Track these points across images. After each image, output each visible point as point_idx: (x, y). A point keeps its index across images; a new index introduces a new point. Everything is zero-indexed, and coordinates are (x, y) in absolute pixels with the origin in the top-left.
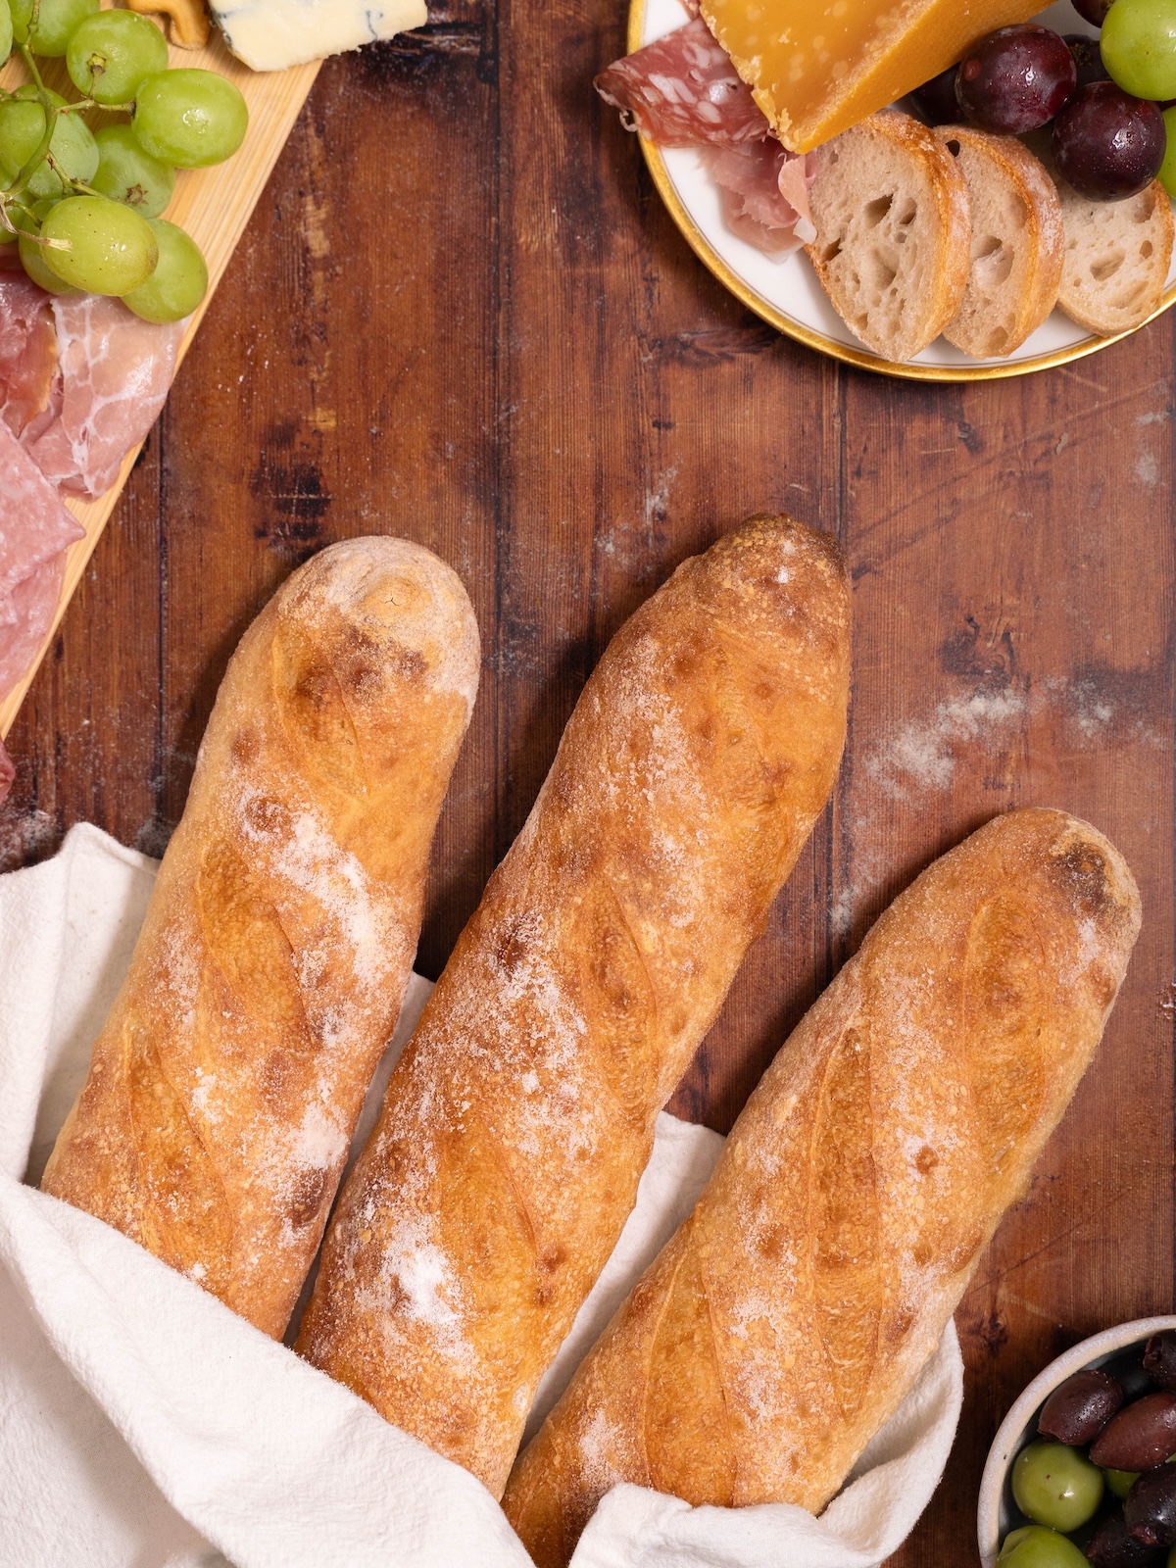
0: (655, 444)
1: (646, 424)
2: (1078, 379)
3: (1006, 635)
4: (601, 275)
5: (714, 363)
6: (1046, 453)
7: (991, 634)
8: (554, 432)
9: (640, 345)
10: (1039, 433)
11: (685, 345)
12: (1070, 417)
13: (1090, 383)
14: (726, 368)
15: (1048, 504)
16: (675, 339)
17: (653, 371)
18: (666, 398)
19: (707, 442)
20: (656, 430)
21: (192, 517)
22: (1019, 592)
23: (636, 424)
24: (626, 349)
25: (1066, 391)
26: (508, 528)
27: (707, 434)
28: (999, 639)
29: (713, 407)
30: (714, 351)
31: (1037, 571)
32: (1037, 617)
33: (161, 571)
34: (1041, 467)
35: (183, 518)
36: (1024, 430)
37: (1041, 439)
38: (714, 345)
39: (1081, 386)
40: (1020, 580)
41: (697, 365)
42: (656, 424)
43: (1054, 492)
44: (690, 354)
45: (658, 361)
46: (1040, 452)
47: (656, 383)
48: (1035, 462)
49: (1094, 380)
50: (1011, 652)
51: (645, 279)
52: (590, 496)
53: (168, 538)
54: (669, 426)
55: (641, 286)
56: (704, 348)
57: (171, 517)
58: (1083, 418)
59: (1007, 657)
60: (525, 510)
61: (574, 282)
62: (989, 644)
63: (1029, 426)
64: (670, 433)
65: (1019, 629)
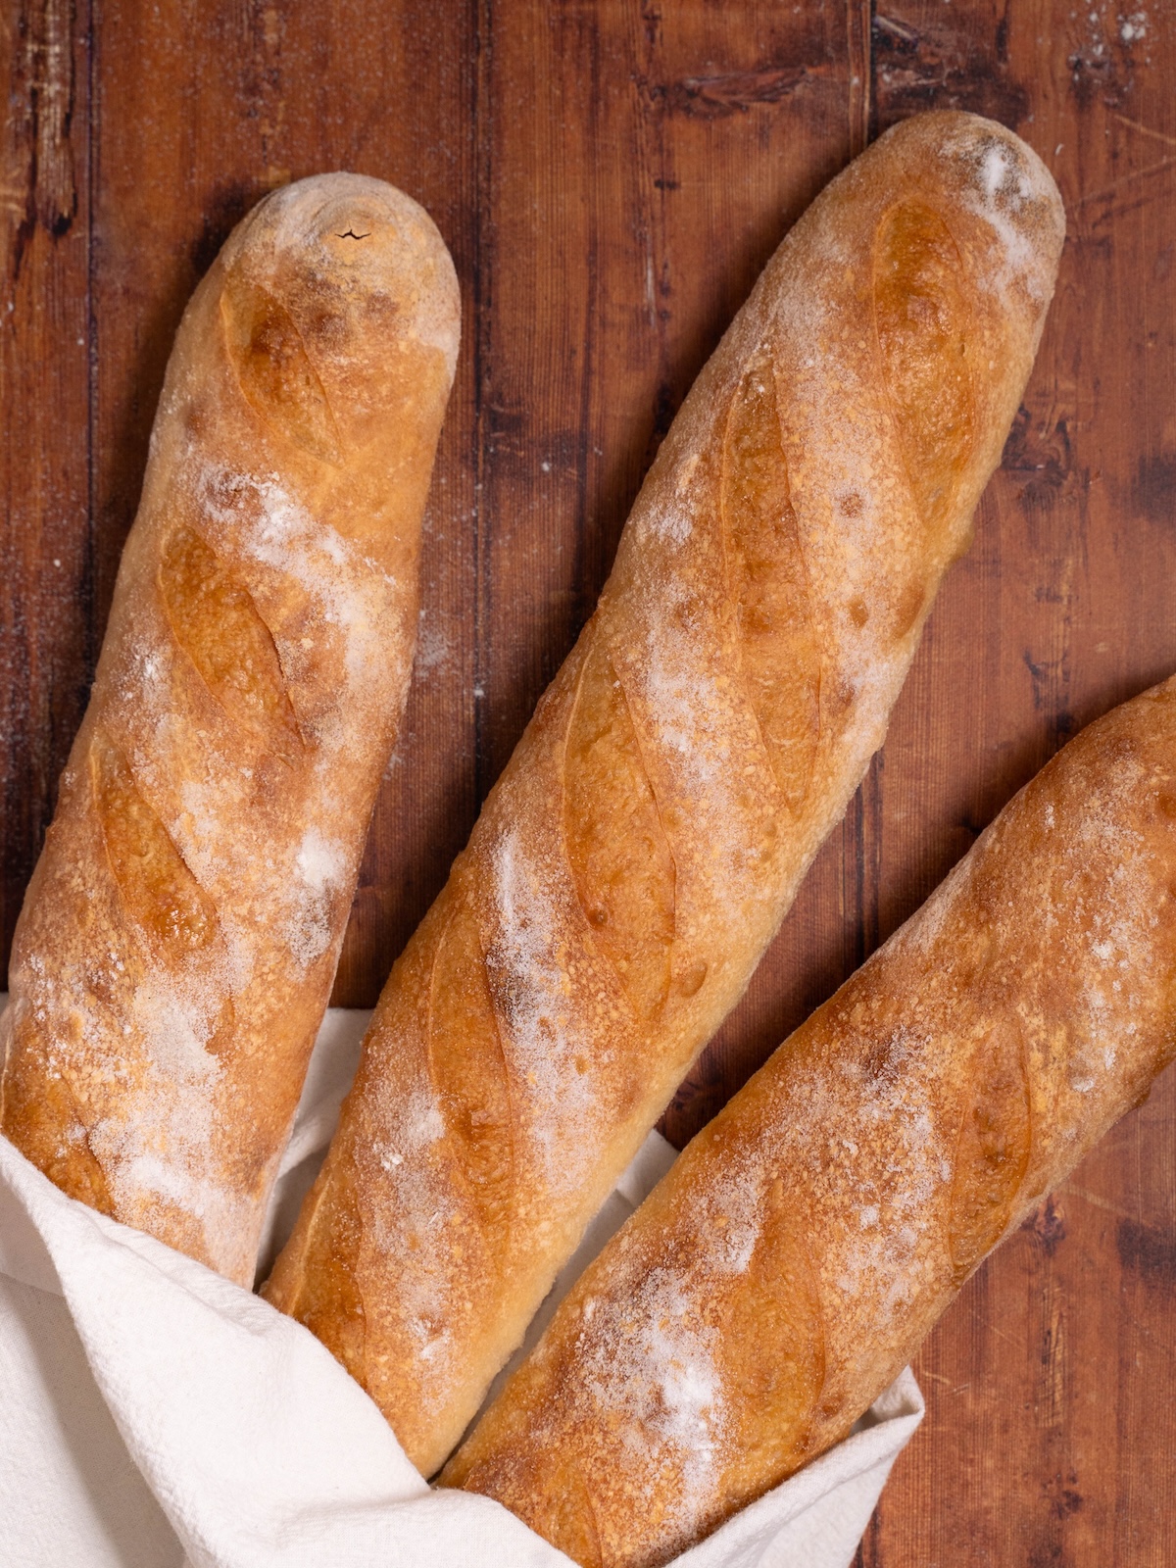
0: (657, 207)
1: (646, 183)
2: (1143, 130)
3: (1061, 426)
4: (595, 14)
5: (726, 113)
6: (1107, 215)
7: (1043, 423)
8: (541, 193)
9: (641, 94)
10: (1097, 193)
11: (692, 94)
12: (1134, 174)
13: (1157, 135)
14: (738, 120)
15: (1110, 273)
16: (680, 85)
17: (656, 124)
18: (670, 154)
19: (717, 205)
20: (658, 191)
21: (126, 291)
22: (1077, 376)
23: (636, 184)
24: (624, 99)
25: (1129, 143)
26: (489, 304)
27: (717, 194)
28: (1053, 428)
29: (723, 165)
30: (724, 100)
31: (1097, 349)
32: (1097, 404)
33: (90, 355)
34: (1101, 231)
35: (115, 293)
36: (1082, 189)
37: (1101, 199)
38: (726, 93)
39: (1146, 138)
40: (1077, 362)
41: (705, 116)
42: (659, 184)
43: (1116, 261)
44: (698, 105)
45: (661, 112)
46: (1099, 215)
47: (659, 135)
48: (1094, 225)
49: (1161, 131)
50: (1067, 444)
51: (646, 18)
52: (582, 266)
53: (99, 317)
54: (673, 186)
55: (643, 25)
56: (714, 97)
57: (102, 293)
58: (1149, 175)
59: (1061, 449)
60: (508, 284)
61: (563, 21)
62: (1042, 435)
63: (1087, 185)
64: (676, 194)
65: (1076, 417)
